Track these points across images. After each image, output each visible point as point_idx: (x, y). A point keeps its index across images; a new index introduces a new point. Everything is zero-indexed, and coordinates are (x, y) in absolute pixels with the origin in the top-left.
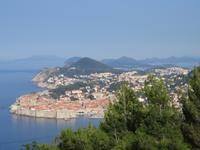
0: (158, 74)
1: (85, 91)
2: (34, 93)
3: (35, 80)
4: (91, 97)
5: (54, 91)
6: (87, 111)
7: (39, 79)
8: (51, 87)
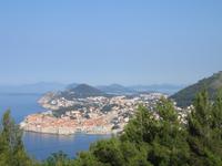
0: (142, 99)
1: (82, 111)
2: (40, 113)
3: (40, 102)
4: (87, 117)
5: (57, 111)
6: (83, 128)
7: (44, 101)
8: (54, 108)
